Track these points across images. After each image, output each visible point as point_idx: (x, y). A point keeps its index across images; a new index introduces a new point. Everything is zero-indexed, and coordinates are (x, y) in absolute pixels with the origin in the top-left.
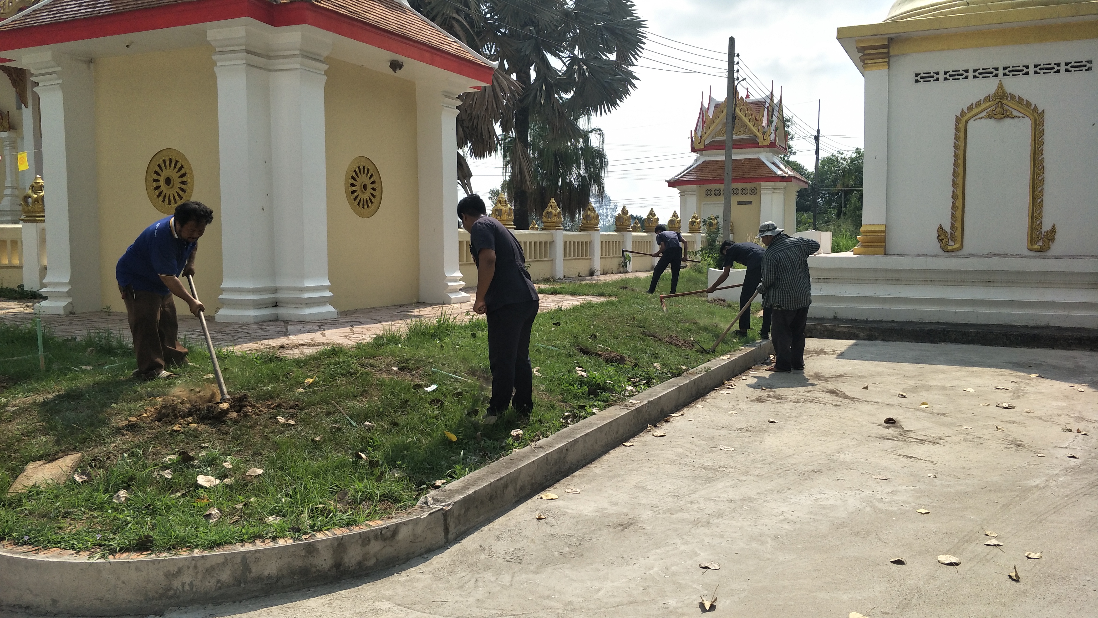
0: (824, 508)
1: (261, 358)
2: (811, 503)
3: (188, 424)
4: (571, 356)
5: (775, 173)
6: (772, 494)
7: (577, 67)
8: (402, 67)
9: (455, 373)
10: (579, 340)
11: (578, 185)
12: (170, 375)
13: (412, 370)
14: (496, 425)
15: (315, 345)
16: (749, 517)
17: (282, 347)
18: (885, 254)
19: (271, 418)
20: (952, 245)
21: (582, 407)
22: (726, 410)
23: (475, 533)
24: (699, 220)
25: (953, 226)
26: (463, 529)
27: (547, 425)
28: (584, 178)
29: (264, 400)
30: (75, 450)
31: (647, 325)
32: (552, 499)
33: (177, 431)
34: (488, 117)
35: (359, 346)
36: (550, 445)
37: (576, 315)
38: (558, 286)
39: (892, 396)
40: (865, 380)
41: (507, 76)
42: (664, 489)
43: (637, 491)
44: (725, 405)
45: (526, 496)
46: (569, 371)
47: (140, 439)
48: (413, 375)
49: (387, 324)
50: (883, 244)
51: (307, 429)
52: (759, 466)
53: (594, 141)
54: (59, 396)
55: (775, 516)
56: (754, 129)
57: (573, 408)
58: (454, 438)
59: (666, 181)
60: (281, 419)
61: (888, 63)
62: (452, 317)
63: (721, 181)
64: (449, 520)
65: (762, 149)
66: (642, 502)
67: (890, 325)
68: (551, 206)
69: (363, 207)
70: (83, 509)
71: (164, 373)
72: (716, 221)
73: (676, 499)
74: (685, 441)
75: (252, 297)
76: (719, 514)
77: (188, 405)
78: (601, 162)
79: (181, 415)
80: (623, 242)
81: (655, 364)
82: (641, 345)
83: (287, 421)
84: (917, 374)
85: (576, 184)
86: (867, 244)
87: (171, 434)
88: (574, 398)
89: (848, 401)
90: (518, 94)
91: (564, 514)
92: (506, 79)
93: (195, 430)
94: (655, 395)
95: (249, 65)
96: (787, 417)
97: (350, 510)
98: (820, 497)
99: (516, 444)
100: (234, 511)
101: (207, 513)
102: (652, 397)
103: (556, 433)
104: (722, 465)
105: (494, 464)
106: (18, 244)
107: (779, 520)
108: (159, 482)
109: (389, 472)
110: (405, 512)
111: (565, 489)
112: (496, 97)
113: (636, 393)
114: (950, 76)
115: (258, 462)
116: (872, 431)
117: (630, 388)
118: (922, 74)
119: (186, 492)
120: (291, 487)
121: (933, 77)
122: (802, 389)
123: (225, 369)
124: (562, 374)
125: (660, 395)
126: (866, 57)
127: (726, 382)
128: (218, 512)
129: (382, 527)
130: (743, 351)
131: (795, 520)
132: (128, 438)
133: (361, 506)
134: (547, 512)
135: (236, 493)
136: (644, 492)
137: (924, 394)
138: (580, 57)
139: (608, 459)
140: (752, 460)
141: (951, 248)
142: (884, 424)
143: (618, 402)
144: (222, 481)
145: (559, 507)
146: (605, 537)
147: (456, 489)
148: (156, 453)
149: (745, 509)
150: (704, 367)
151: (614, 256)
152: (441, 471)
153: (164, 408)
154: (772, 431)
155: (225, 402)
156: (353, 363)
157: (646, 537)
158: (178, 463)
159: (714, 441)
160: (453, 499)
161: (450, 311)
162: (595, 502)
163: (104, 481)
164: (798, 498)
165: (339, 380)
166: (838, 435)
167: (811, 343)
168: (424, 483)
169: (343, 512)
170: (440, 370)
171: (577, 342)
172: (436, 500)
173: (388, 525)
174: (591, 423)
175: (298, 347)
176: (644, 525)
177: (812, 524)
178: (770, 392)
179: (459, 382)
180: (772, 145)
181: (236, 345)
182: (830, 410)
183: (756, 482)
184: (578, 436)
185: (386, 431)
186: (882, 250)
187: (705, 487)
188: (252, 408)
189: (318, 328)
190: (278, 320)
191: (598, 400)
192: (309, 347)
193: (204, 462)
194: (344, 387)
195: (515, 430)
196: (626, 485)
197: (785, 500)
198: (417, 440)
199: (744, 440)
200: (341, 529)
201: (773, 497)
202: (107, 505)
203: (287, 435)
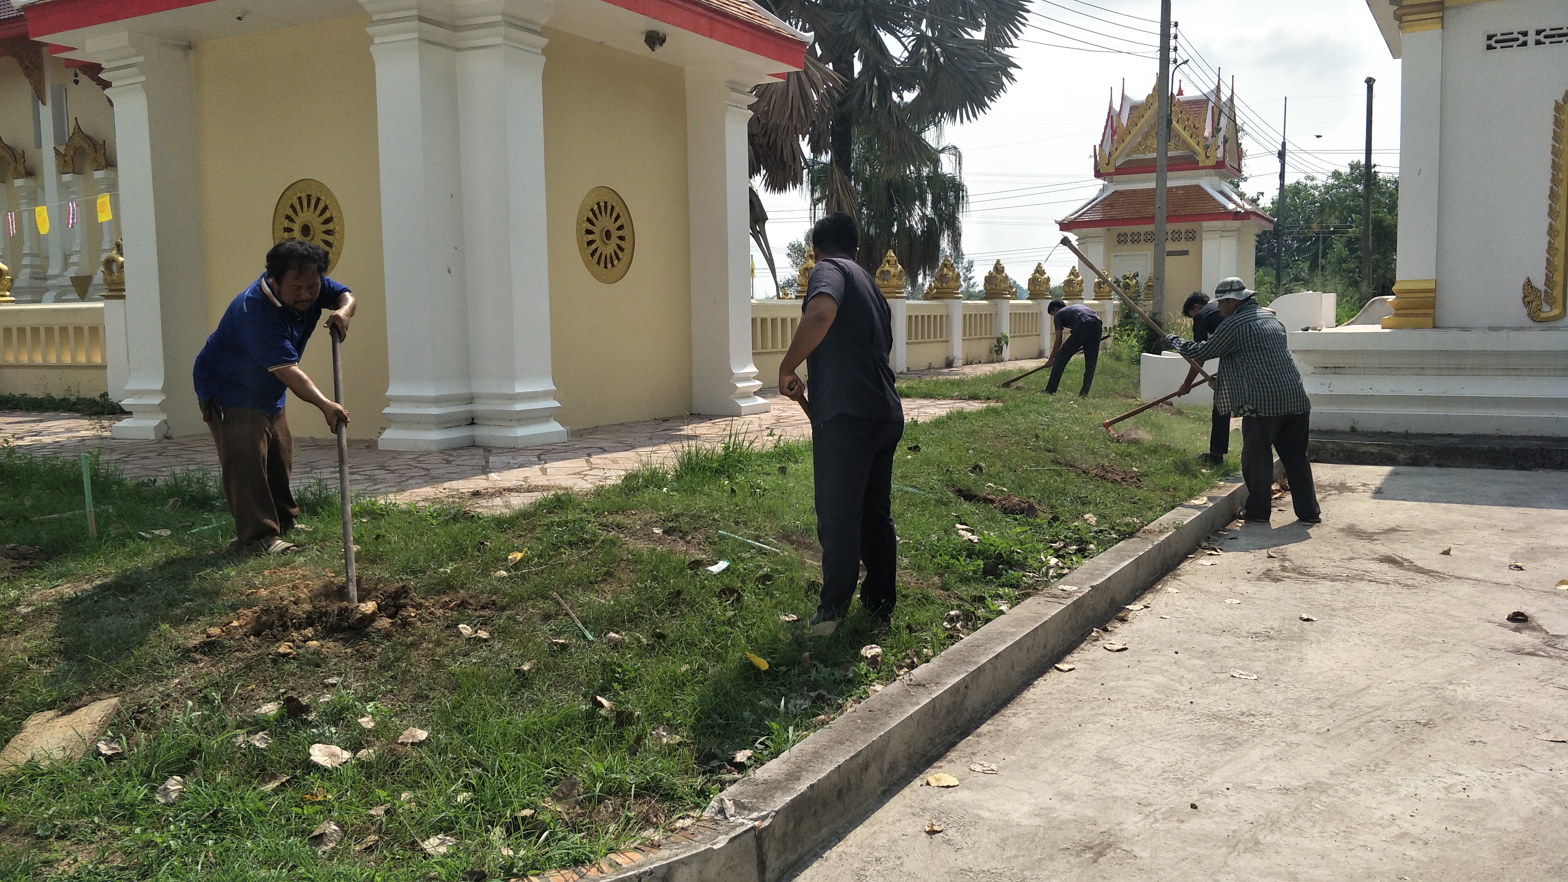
0: (1469, 807)
1: (439, 515)
2: (1441, 796)
3: (305, 642)
4: (945, 504)
5: (1224, 207)
6: (1358, 774)
7: (926, 51)
8: (664, 41)
9: (757, 538)
10: (955, 476)
11: (923, 231)
12: (288, 548)
13: (686, 534)
14: (835, 639)
15: (529, 490)
16: (1331, 828)
17: (476, 494)
18: (1434, 327)
19: (448, 627)
20: (1547, 311)
21: (979, 600)
22: (1220, 597)
23: (815, 865)
24: (1109, 280)
25: (1549, 281)
26: (792, 858)
27: (925, 635)
28: (931, 221)
29: (438, 593)
30: (111, 689)
31: (1059, 447)
32: (948, 787)
33: (285, 655)
34: (791, 129)
35: (599, 492)
36: (935, 679)
37: (939, 431)
39: (1498, 566)
40: (1438, 537)
41: (820, 65)
42: (1152, 764)
43: (1103, 768)
44: (1216, 587)
45: (899, 780)
46: (946, 531)
47: (219, 671)
48: (689, 542)
49: (644, 451)
50: (1432, 311)
51: (509, 647)
52: (1313, 712)
53: (947, 166)
54: (103, 588)
55: (1381, 825)
56: (1192, 142)
57: (962, 599)
58: (763, 664)
59: (1056, 222)
60: (465, 629)
61: (1442, 18)
62: (747, 438)
63: (1150, 220)
64: (766, 845)
65: (1204, 171)
66: (1117, 793)
67: (1448, 441)
68: (888, 261)
69: (606, 267)
70: (96, 820)
71: (280, 544)
72: (1134, 281)
73: (1180, 787)
74: (1165, 659)
75: (434, 411)
76: (1273, 823)
77: (307, 607)
78: (957, 198)
79: (293, 625)
80: (996, 314)
81: (1086, 516)
82: (1056, 481)
83: (476, 632)
84: (1523, 526)
85: (918, 228)
86: (1405, 312)
87: (275, 661)
88: (961, 581)
89: (1425, 577)
90: (838, 92)
91: (977, 821)
92: (820, 70)
93: (316, 652)
94: (1102, 575)
95: (424, 40)
96: (1330, 610)
97: (581, 819)
98: (1453, 781)
99: (873, 676)
100: (369, 824)
101: (316, 833)
102: (1096, 579)
103: (942, 653)
104: (1244, 710)
105: (839, 721)
106: (101, 331)
107: (1392, 835)
108: (245, 755)
109: (651, 735)
110: (683, 833)
111: (968, 764)
112: (805, 97)
113: (1066, 571)
114: (1546, 37)
115: (421, 715)
116: (1492, 638)
117: (1053, 561)
118: (1499, 35)
119: (287, 781)
120: (476, 769)
121: (1517, 39)
122: (1336, 556)
123: (378, 537)
124: (934, 537)
125: (1109, 574)
126: (1404, 11)
127: (1204, 544)
128: (337, 828)
129: (641, 871)
130: (1227, 488)
131: (1424, 837)
132: (202, 668)
133: (602, 808)
134: (943, 815)
135: (376, 780)
136: (1117, 771)
137: (1551, 562)
138: (930, 35)
139: (1035, 697)
140: (1296, 700)
141: (1546, 315)
142: (1510, 623)
143: (1040, 588)
144: (355, 754)
145: (964, 806)
146: (1064, 878)
147: (776, 780)
148: (245, 699)
149: (1317, 810)
150: (1170, 520)
151: (983, 336)
152: (744, 732)
153: (266, 611)
154: (1312, 639)
155: (370, 599)
156: (589, 522)
157: (1145, 877)
158: (280, 719)
159: (1216, 658)
160: (772, 804)
161: (745, 427)
162: (1029, 793)
163: (146, 757)
164: (1412, 785)
165: (565, 554)
166: (1434, 645)
167: (1321, 472)
168: (714, 757)
169: (567, 824)
170: (732, 533)
171: (952, 479)
172: (740, 806)
173: (652, 867)
174: (1001, 632)
175: (501, 494)
176: (1133, 848)
177: (1460, 846)
178: (1284, 560)
179: (765, 554)
180: (1220, 165)
181: (403, 490)
182: (1401, 596)
183: (1320, 747)
184: (984, 660)
185: (645, 649)
186: (1429, 320)
187: (1227, 758)
188: (417, 610)
189: (536, 459)
190: (474, 446)
191: (1003, 586)
192: (519, 494)
193: (326, 715)
194: (573, 567)
195: (868, 647)
196: (1080, 754)
197: (1389, 789)
198: (699, 669)
199: (1268, 657)
200: (562, 872)
201: (1363, 781)
202: (142, 809)
203: (474, 661)
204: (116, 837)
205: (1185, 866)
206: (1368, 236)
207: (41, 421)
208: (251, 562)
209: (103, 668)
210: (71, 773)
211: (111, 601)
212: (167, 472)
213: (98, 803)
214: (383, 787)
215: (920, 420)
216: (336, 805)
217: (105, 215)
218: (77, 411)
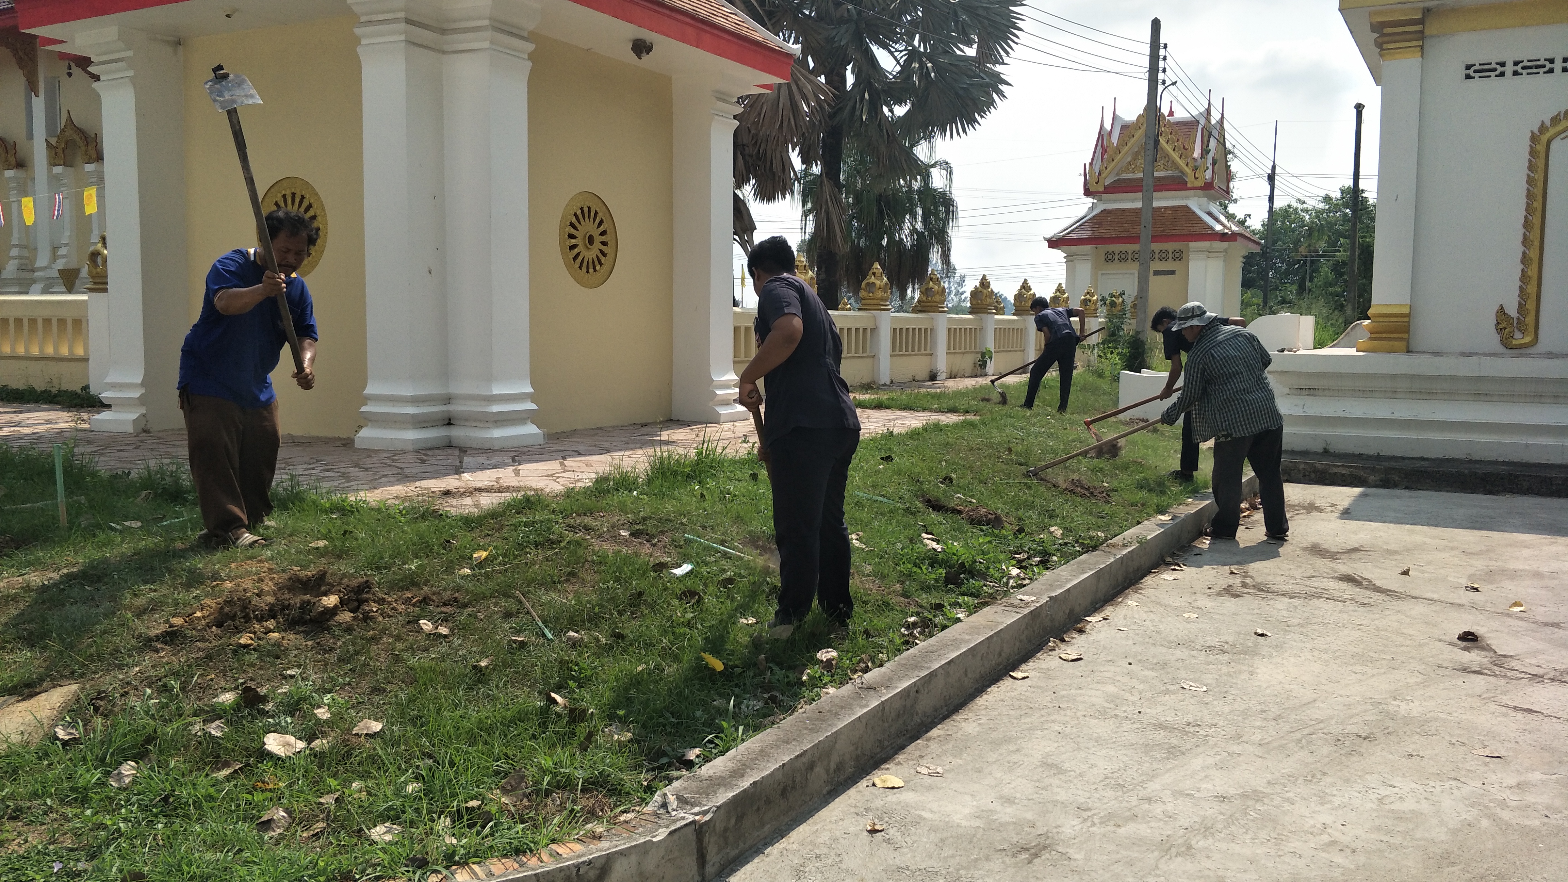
0: (1399, 817)
1: (408, 513)
2: (1374, 806)
3: (266, 633)
4: (913, 514)
5: (1212, 228)
6: (1294, 783)
7: (917, 65)
8: (651, 49)
9: (723, 542)
10: (925, 487)
11: (912, 245)
12: (256, 542)
13: (653, 536)
14: (791, 642)
15: (500, 490)
16: (1263, 835)
17: (447, 493)
18: (1408, 352)
19: (409, 622)
20: (1519, 338)
21: (939, 607)
22: (1178, 611)
23: (756, 860)
24: (1095, 298)
25: (1521, 308)
26: (733, 853)
27: (880, 640)
28: (920, 235)
29: (402, 589)
30: (72, 676)
31: (1031, 461)
32: (893, 788)
33: (246, 646)
34: (781, 139)
35: (569, 494)
36: (887, 683)
37: (915, 443)
38: (884, 396)
39: (1455, 588)
40: (1398, 557)
41: (812, 77)
42: (1095, 771)
43: (1046, 773)
44: (1175, 601)
45: (845, 781)
46: (911, 540)
47: (179, 661)
48: (654, 545)
49: (618, 455)
50: (1406, 336)
51: (468, 644)
52: (1258, 723)
53: (938, 180)
54: (70, 577)
55: (1312, 833)
56: (1182, 163)
57: (921, 607)
58: (718, 666)
59: (1045, 239)
60: (426, 625)
61: (1422, 47)
62: (720, 445)
63: (1135, 239)
64: (706, 839)
65: (1192, 192)
66: (1059, 798)
67: (1418, 464)
68: (874, 274)
69: (588, 272)
70: (49, 802)
71: (248, 537)
72: (1121, 300)
73: (1120, 793)
74: (1118, 669)
75: (411, 410)
76: (1207, 829)
77: (270, 599)
78: (947, 212)
79: (256, 617)
80: (981, 329)
81: (1052, 529)
82: (1025, 493)
83: (437, 628)
84: (1484, 548)
85: (908, 242)
86: (1380, 336)
87: (235, 652)
88: (922, 589)
89: (1382, 596)
90: (829, 105)
91: (918, 821)
92: (811, 82)
93: (277, 644)
94: (1061, 587)
95: (411, 43)
96: (1286, 627)
97: (528, 811)
98: (1387, 793)
99: (826, 679)
100: (318, 812)
101: (265, 819)
102: (1054, 590)
103: (896, 659)
104: (1191, 720)
105: (788, 722)
106: (84, 324)
107: (1322, 843)
108: (200, 743)
109: (603, 732)
110: (625, 826)
111: (915, 766)
112: (795, 108)
113: (1027, 581)
114: (1523, 68)
115: (378, 708)
116: (1440, 657)
117: (1015, 571)
118: (1477, 64)
119: (240, 769)
120: (427, 760)
121: (1495, 70)
122: (1297, 574)
123: (345, 532)
124: (899, 546)
125: (1069, 586)
126: (1386, 39)
127: (1169, 559)
128: (285, 815)
129: (580, 861)
130: (1192, 506)
131: (1353, 845)
132: (163, 657)
133: (549, 801)
134: (885, 815)
135: (329, 769)
136: (1060, 776)
137: (1508, 585)
138: (922, 49)
139: (987, 703)
140: (1242, 711)
141: (1518, 342)
142: (1460, 642)
143: (999, 598)
144: (309, 744)
145: (907, 806)
146: (998, 878)
147: (720, 777)
148: (204, 688)
149: (1251, 818)
150: (1134, 534)
151: (968, 350)
152: (696, 731)
153: (229, 602)
154: (1265, 653)
155: (333, 593)
156: (557, 523)
157: (1077, 878)
158: (237, 707)
159: (1169, 670)
160: (714, 800)
161: (718, 434)
162: (972, 795)
163: (102, 743)
164: (1346, 796)
165: (530, 553)
166: (1383, 662)
167: (1293, 492)
168: (664, 754)
169: (513, 815)
170: (698, 537)
171: (920, 489)
172: (683, 801)
173: (591, 857)
174: (956, 639)
175: (472, 493)
176: (1068, 850)
177: (1386, 854)
178: (1245, 577)
179: (730, 558)
180: (1208, 186)
181: (375, 488)
182: (1356, 614)
183: (1261, 757)
184: (936, 666)
185: (603, 649)
186: (1402, 344)
187: (1168, 767)
188: (379, 604)
189: (510, 461)
190: (450, 446)
191: (963, 594)
192: (489, 494)
193: (283, 706)
194: (537, 566)
195: (824, 651)
196: (1025, 760)
197: (1323, 799)
198: (655, 668)
199: (1221, 670)
200: (503, 861)
201: (1299, 790)
202: (95, 793)
203: (433, 656)
204: (67, 819)
205: (1117, 868)
206: (1353, 261)
207: (21, 412)
208: (218, 555)
209: (65, 655)
210: (27, 756)
211: (76, 590)
212: (141, 465)
213: (52, 786)
214: (335, 776)
215: (896, 431)
216: (287, 794)
217: (91, 208)
218: (58, 403)
